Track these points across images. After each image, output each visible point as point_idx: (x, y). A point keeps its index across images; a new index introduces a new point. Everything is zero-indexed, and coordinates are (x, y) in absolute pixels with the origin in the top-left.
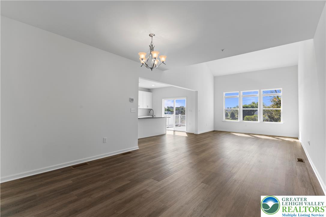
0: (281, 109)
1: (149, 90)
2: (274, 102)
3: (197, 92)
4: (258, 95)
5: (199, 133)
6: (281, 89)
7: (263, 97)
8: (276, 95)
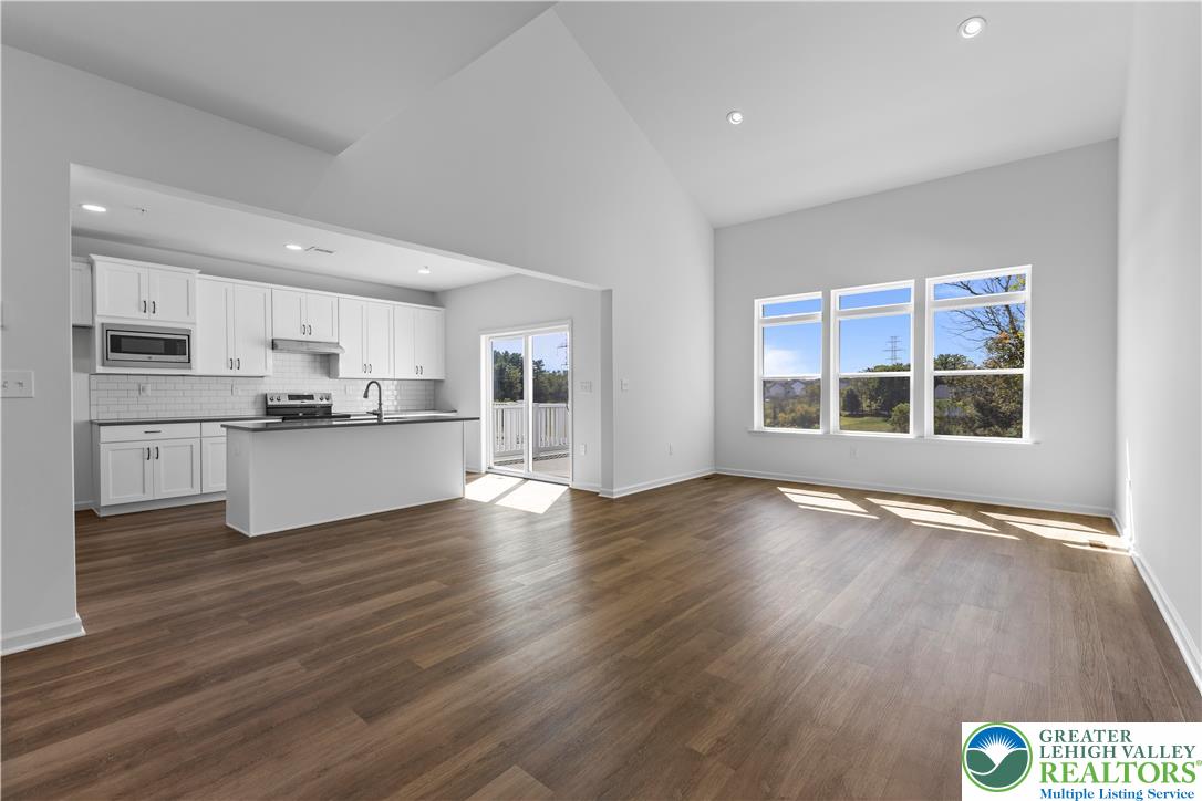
0: (1026, 371)
1: (431, 297)
2: (998, 349)
3: (610, 291)
4: (913, 309)
5: (619, 492)
6: (1025, 270)
7: (935, 314)
8: (1000, 299)
